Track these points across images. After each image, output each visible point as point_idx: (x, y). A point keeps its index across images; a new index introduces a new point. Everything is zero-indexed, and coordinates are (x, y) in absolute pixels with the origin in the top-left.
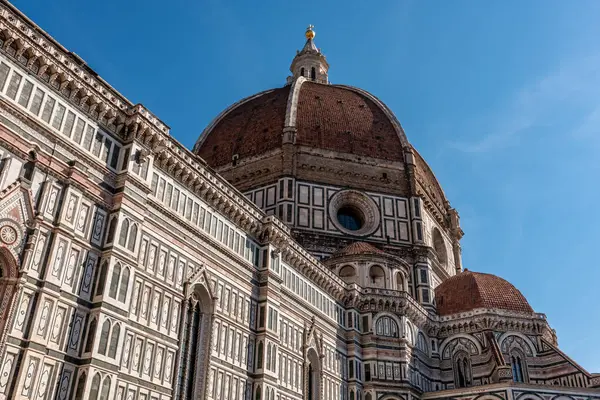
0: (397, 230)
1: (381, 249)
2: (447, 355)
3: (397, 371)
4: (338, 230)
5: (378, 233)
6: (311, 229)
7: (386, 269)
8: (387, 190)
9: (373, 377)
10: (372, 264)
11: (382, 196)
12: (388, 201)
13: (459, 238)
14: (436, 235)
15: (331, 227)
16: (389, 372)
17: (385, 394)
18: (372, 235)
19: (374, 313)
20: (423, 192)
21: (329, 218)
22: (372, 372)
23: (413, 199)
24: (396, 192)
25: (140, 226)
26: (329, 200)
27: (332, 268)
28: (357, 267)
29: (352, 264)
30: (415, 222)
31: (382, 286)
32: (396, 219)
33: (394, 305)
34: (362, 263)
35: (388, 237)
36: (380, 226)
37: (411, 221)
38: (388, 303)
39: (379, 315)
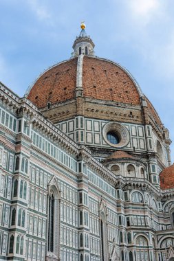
0: (139, 144)
1: (131, 154)
2: (167, 211)
3: (143, 221)
4: (108, 144)
5: (129, 146)
6: (93, 144)
7: (135, 166)
8: (132, 121)
9: (131, 224)
10: (128, 164)
11: (130, 125)
12: (133, 128)
13: (170, 144)
14: (158, 144)
15: (104, 143)
16: (139, 221)
17: (138, 233)
18: (126, 146)
19: (130, 190)
20: (151, 121)
21: (103, 138)
22: (131, 222)
23: (146, 126)
24: (138, 122)
25: (29, 160)
26: (102, 128)
27: (107, 166)
28: (120, 165)
29: (118, 164)
30: (148, 139)
31: (133, 176)
32: (138, 137)
33: (141, 186)
34: (123, 164)
35: (134, 148)
36: (130, 141)
37: (146, 138)
38: (137, 185)
39: (133, 191)
